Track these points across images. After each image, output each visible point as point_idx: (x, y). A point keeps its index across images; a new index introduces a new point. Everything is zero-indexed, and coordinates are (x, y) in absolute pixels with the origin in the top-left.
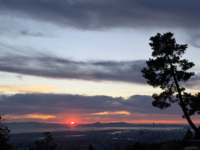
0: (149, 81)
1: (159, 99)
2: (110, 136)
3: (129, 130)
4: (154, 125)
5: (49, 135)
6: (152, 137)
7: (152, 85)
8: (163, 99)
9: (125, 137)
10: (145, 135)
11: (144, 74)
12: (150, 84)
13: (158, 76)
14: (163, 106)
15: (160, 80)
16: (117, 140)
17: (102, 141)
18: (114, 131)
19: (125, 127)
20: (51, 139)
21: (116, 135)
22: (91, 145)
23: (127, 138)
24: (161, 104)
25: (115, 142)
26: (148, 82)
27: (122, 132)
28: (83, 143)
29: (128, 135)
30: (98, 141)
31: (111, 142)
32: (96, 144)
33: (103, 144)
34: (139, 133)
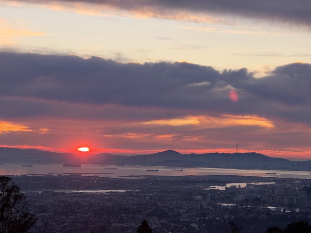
2: (209, 199)
5: (9, 184)
9: (258, 200)
16: (232, 211)
17: (182, 211)
18: (223, 180)
19: (260, 168)
20: (15, 199)
21: (230, 194)
22: (145, 224)
23: (265, 203)
25: (226, 217)
27: (248, 185)
28: (119, 217)
29: (268, 194)
30: (168, 210)
31: (211, 217)
32: (162, 221)
33: (185, 220)
34: (306, 189)
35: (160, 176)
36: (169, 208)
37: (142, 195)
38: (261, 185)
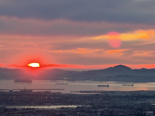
37: (93, 110)
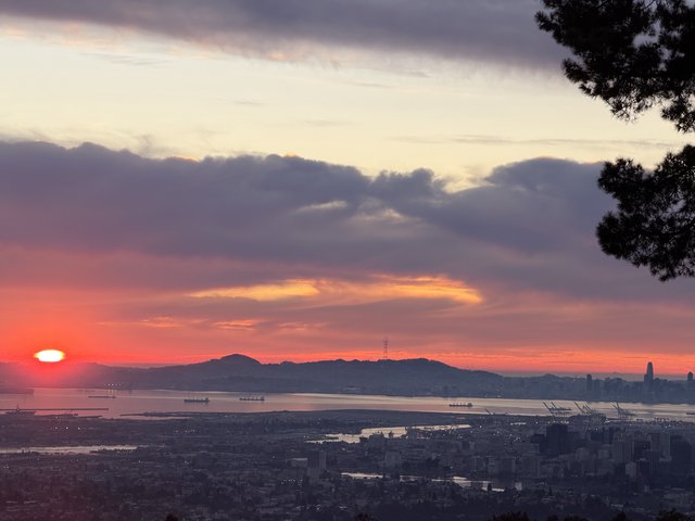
0: (579, 61)
1: (649, 198)
2: (323, 463)
3: (469, 419)
4: (652, 387)
6: (631, 469)
7: (603, 92)
8: (681, 204)
9: (431, 466)
10: (582, 453)
11: (548, 12)
12: (591, 85)
13: (657, 26)
14: (679, 254)
15: (666, 54)
16: (374, 490)
17: (262, 491)
18: (354, 419)
19: (436, 394)
21: (369, 454)
23: (447, 472)
24: (665, 238)
25: (362, 503)
26: (574, 73)
27: (410, 432)
28: (121, 507)
29: (454, 451)
30: (230, 489)
31: (328, 504)
32: (217, 516)
33: (271, 512)
34: (536, 438)
35: (212, 414)
36: (233, 485)
37: (172, 456)
38: (440, 432)
